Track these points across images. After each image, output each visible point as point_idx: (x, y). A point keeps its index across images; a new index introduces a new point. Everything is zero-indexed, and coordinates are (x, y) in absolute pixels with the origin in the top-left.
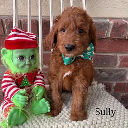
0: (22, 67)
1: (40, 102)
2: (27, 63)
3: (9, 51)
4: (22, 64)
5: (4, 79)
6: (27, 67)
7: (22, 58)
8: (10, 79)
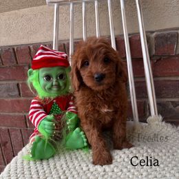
0: (50, 89)
1: (74, 132)
2: (54, 83)
3: (34, 71)
4: (49, 85)
5: (32, 106)
6: (55, 89)
7: (48, 77)
8: (37, 105)
